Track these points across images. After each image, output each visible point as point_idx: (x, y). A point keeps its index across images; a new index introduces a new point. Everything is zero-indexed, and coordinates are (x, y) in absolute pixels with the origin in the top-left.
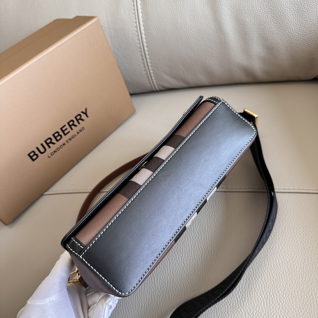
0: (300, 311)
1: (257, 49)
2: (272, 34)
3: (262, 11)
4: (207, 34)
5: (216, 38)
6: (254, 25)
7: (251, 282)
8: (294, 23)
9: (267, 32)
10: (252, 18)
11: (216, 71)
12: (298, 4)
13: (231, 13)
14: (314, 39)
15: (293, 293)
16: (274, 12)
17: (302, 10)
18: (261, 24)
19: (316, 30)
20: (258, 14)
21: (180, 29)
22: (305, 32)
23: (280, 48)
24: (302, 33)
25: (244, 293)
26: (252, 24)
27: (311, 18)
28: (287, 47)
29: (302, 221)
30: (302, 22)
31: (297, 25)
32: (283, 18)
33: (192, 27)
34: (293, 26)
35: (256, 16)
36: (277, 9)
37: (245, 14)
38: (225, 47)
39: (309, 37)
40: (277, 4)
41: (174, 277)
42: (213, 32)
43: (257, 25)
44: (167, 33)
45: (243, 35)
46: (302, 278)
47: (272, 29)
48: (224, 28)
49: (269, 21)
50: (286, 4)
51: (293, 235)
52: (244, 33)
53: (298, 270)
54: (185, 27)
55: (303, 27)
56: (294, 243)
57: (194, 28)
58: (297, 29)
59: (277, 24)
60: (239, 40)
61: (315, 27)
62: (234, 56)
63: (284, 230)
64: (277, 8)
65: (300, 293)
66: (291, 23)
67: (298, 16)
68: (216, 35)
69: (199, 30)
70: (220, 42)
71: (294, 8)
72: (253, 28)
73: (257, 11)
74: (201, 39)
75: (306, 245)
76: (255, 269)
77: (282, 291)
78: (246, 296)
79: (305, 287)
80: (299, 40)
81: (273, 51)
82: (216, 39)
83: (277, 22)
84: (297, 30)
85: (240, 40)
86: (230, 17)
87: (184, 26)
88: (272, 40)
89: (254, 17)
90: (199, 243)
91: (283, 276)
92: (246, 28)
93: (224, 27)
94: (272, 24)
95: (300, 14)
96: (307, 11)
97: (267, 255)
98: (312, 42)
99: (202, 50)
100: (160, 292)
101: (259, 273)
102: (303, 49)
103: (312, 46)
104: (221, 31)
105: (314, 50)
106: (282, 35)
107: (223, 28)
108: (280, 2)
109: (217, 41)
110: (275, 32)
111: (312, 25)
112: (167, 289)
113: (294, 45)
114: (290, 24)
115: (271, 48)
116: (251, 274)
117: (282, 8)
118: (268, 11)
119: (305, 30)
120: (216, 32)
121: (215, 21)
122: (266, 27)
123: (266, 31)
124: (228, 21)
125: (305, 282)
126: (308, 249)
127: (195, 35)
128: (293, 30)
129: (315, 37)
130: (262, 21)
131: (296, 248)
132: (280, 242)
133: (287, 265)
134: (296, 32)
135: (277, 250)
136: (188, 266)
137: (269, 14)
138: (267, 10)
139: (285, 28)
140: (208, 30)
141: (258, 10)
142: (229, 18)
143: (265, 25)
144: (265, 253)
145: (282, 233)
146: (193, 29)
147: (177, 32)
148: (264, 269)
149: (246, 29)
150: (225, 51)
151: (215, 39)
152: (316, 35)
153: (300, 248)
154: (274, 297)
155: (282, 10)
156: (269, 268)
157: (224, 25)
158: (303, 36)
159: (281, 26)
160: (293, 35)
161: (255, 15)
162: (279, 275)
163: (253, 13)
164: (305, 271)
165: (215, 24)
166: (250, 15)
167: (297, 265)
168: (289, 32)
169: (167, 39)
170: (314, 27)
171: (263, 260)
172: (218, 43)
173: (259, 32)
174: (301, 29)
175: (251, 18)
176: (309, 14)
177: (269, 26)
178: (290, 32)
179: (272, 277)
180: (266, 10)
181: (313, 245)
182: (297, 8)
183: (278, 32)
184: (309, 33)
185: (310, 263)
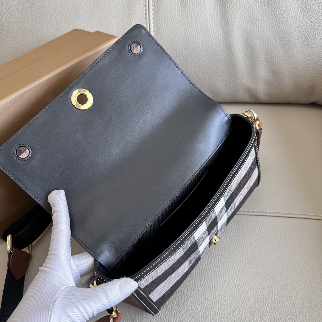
1: (263, 72)
2: (278, 59)
3: (271, 37)
4: (217, 55)
5: (226, 59)
6: (263, 50)
7: (260, 304)
8: (301, 52)
9: (274, 57)
10: (262, 43)
11: (221, 90)
12: (306, 34)
13: (242, 36)
14: (317, 68)
15: (298, 316)
16: (282, 39)
17: (309, 40)
18: (270, 49)
19: (319, 60)
20: (268, 40)
21: (191, 47)
22: (309, 61)
23: (285, 73)
24: (306, 62)
25: (253, 315)
26: (261, 48)
27: (316, 48)
28: (292, 73)
29: (305, 246)
30: (308, 51)
31: (302, 53)
32: (290, 45)
33: (202, 46)
34: (299, 54)
35: (265, 41)
36: (286, 37)
37: (256, 38)
38: (233, 68)
39: (312, 65)
40: (286, 32)
41: (185, 298)
42: (222, 53)
43: (265, 50)
44: (177, 50)
45: (252, 58)
46: (306, 301)
47: (279, 55)
48: (234, 50)
49: (277, 47)
50: (295, 32)
51: (298, 260)
52: (253, 56)
53: (302, 294)
54: (196, 46)
55: (308, 56)
56: (298, 267)
57: (205, 47)
58: (302, 57)
59: (285, 50)
60: (247, 63)
61: (319, 56)
62: (241, 77)
63: (289, 254)
64: (286, 36)
65: (304, 316)
66: (297, 51)
67: (304, 45)
68: (225, 55)
69: (210, 50)
70: (228, 63)
71: (301, 37)
72: (261, 53)
73: (267, 36)
74: (210, 58)
75: (309, 269)
76: (263, 291)
77: (288, 314)
78: (254, 318)
79: (309, 310)
80: (303, 68)
81: (278, 75)
82: (225, 59)
83: (284, 49)
84: (302, 58)
85: (248, 63)
86: (241, 40)
87: (195, 44)
88: (278, 66)
89: (264, 42)
90: (209, 265)
91: (289, 299)
92: (255, 52)
93: (234, 49)
94: (280, 50)
95: (307, 44)
96: (313, 41)
97: (274, 279)
98: (315, 70)
99: (210, 69)
100: (171, 313)
101: (267, 295)
102: (306, 76)
103: (314, 74)
104: (231, 53)
105: (316, 78)
106: (288, 61)
107: (233, 50)
108: (289, 31)
109: (226, 62)
110: (282, 58)
111: (316, 55)
112: (178, 309)
113: (298, 71)
114: (297, 52)
115: (276, 72)
116: (259, 296)
117: (291, 36)
118: (278, 37)
119: (310, 59)
120: (226, 53)
121: (225, 42)
122: (274, 53)
123: (273, 56)
124: (238, 43)
125: (309, 305)
126: (312, 274)
127: (206, 54)
128: (298, 58)
129: (318, 66)
130: (271, 46)
131: (300, 272)
132: (286, 266)
133: (292, 288)
134: (301, 60)
135: (283, 274)
136: (199, 287)
137: (278, 40)
138: (276, 37)
139: (292, 56)
140: (218, 50)
141: (268, 35)
142: (240, 41)
143: (273, 50)
144: (272, 277)
145: (288, 257)
146: (204, 48)
147: (188, 49)
148: (272, 292)
149: (255, 53)
150: (233, 72)
151: (224, 60)
152: (319, 64)
153: (304, 272)
154: (281, 319)
155: (290, 38)
156: (276, 291)
157: (234, 47)
158: (307, 65)
159: (288, 53)
160: (298, 62)
161: (265, 40)
162: (285, 298)
163: (262, 38)
164: (309, 295)
165: (226, 45)
166: (260, 40)
167: (302, 289)
168: (294, 59)
169: (176, 55)
170: (318, 57)
171: (270, 283)
172: (226, 64)
173: (267, 57)
174: (306, 58)
175: (261, 43)
176: (315, 44)
177: (276, 52)
178: (296, 60)
179: (279, 300)
180: (275, 37)
181: (316, 270)
182: (304, 38)
183: (284, 58)
184: (313, 62)
185: (314, 287)
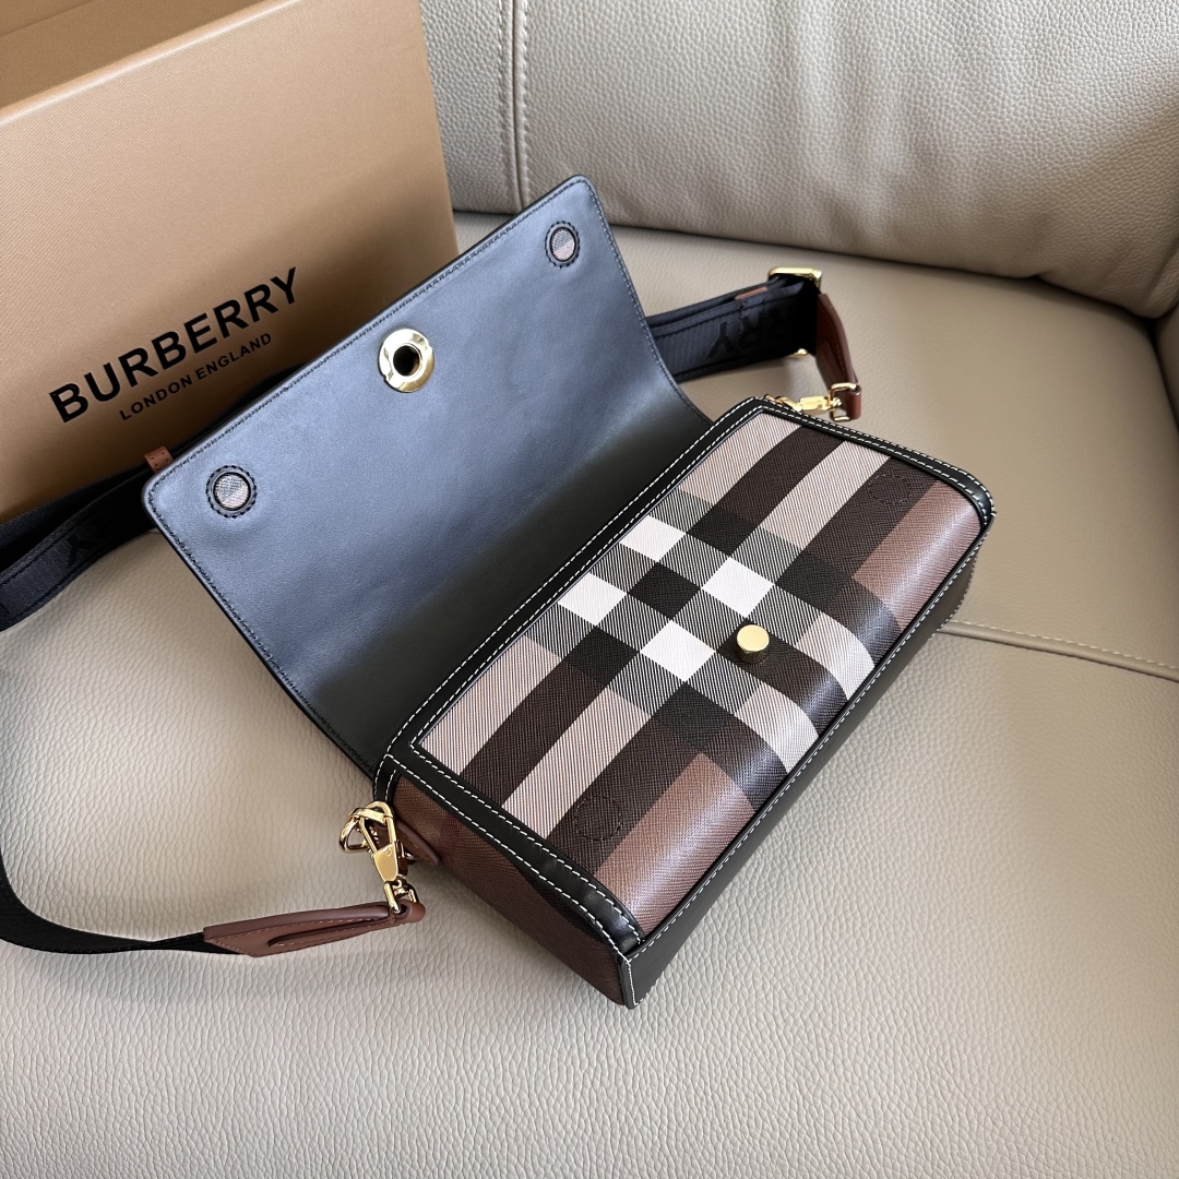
0: (912, 964)
1: (887, 149)
2: (943, 108)
3: (930, 25)
4: (741, 63)
5: (768, 82)
6: (897, 68)
7: (787, 873)
8: (1019, 91)
9: (932, 100)
10: (896, 41)
11: (741, 192)
12: (1044, 30)
13: (833, 9)
14: (1066, 156)
15: (900, 915)
16: (965, 39)
17: (1051, 54)
18: (920, 68)
19: (1075, 129)
20: (917, 35)
21: (654, 22)
22: (1044, 128)
23: (958, 161)
24: (1033, 129)
25: (764, 903)
26: (891, 61)
27: (1071, 85)
28: (980, 162)
29: (946, 716)
30: (1043, 93)
31: (1024, 98)
32: (989, 64)
33: (695, 26)
34: (1014, 98)
35: (908, 37)
36: (978, 32)
37: (877, 23)
38: (791, 117)
39: (1051, 145)
40: (980, 15)
42: (760, 60)
43: (905, 69)
44: (606, 26)
45: (856, 90)
46: (930, 876)
47: (947, 94)
48: (799, 53)
49: (945, 65)
50: (1009, 21)
51: (918, 754)
52: (860, 85)
53: (919, 853)
54: (673, 21)
55: (1041, 109)
56: (918, 775)
57: (702, 32)
58: (1022, 111)
59: (968, 80)
60: (839, 106)
61: (1077, 116)
62: (812, 154)
63: (893, 735)
64: (978, 28)
65: (917, 916)
66: (1008, 88)
67: (1033, 70)
68: (768, 69)
69: (718, 41)
70: (776, 98)
71: (1028, 41)
72: (890, 77)
73: (916, 22)
74: (717, 73)
75: (950, 785)
76: (801, 837)
77: (869, 908)
78: (767, 911)
79: (935, 900)
80: (1019, 149)
81: (936, 164)
82: (765, 84)
83: (968, 76)
84: (1022, 116)
85: (843, 106)
86: (829, 21)
87: (671, 14)
88: (940, 130)
89: (903, 42)
91: (877, 864)
92: (870, 70)
93: (802, 52)
94: (952, 78)
95: (1042, 65)
96: (1065, 60)
97: (838, 803)
98: (1056, 162)
99: (712, 111)
101: (812, 849)
102: (1024, 180)
103: (1053, 175)
104: (789, 64)
105: (1057, 189)
106: (973, 119)
107: (796, 53)
108: (990, 11)
109: (769, 94)
110: (956, 104)
111: (1068, 109)
113: (1003, 160)
114: (1006, 92)
115: (931, 154)
116: (788, 850)
117: (995, 32)
118: (951, 30)
119: (1045, 122)
120: (772, 61)
121: (774, 21)
122: (933, 83)
123: (928, 96)
124: (818, 33)
125: (936, 886)
126: (956, 798)
127: (702, 54)
128: (1009, 112)
129: (1067, 149)
130: (924, 59)
131: (922, 791)
132: (880, 770)
133: (891, 835)
134: (1016, 120)
135: (867, 791)
137: (949, 41)
138: (947, 27)
139: (989, 101)
140: (748, 47)
141: (919, 19)
142: (823, 25)
143: (931, 75)
144: (834, 796)
145: (888, 743)
146: (699, 34)
147: (643, 29)
148: (827, 841)
149: (869, 74)
150: (788, 133)
151: (763, 87)
152: (1072, 144)
153: (934, 792)
154: (847, 920)
155: (991, 39)
156: (841, 840)
157: (802, 45)
158: (1033, 139)
159: (977, 89)
160: (1006, 128)
161: (907, 33)
162: (866, 861)
163: (900, 26)
164: (939, 856)
165: (775, 34)
166: (891, 30)
167: (920, 838)
168: (995, 116)
169: (601, 44)
170: (1074, 118)
171: (825, 815)
172: (768, 101)
173: (906, 94)
174: (1035, 115)
175: (893, 43)
176: (1069, 71)
177: (940, 81)
178: (1000, 118)
179: (846, 865)
180: (943, 28)
181: (969, 789)
182: (1036, 44)
183: (963, 107)
184: (1054, 133)
185: (956, 837)
